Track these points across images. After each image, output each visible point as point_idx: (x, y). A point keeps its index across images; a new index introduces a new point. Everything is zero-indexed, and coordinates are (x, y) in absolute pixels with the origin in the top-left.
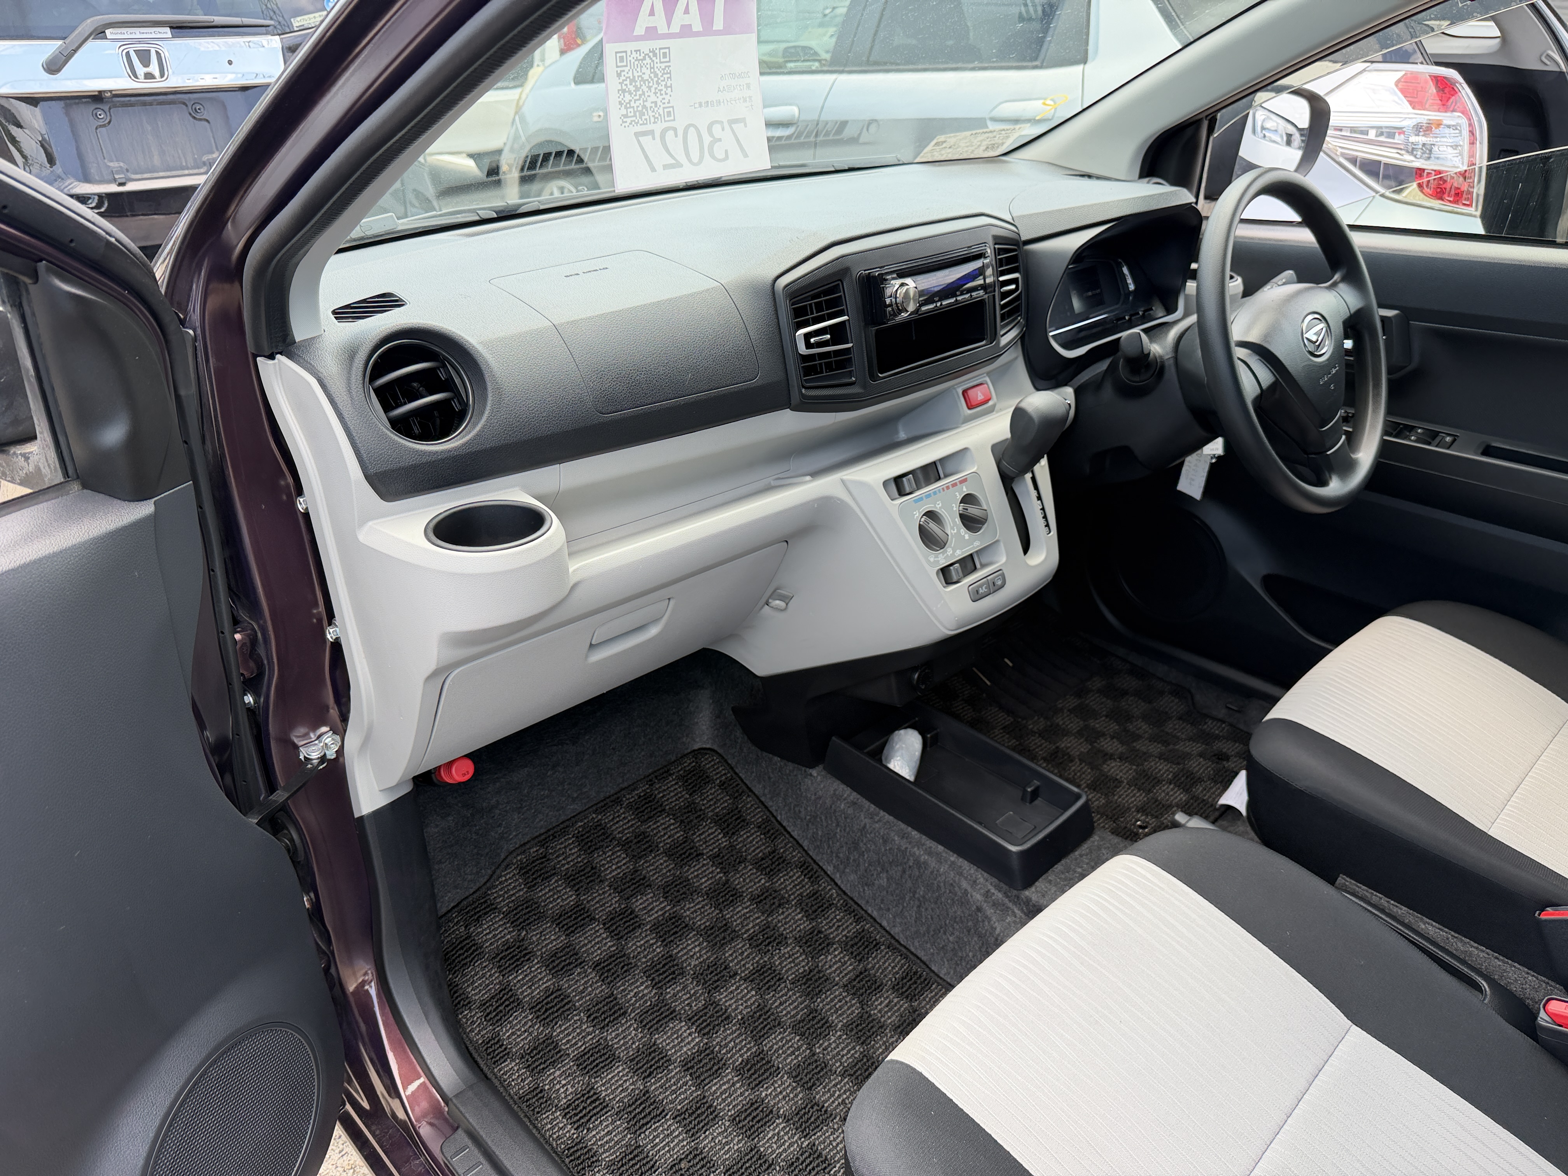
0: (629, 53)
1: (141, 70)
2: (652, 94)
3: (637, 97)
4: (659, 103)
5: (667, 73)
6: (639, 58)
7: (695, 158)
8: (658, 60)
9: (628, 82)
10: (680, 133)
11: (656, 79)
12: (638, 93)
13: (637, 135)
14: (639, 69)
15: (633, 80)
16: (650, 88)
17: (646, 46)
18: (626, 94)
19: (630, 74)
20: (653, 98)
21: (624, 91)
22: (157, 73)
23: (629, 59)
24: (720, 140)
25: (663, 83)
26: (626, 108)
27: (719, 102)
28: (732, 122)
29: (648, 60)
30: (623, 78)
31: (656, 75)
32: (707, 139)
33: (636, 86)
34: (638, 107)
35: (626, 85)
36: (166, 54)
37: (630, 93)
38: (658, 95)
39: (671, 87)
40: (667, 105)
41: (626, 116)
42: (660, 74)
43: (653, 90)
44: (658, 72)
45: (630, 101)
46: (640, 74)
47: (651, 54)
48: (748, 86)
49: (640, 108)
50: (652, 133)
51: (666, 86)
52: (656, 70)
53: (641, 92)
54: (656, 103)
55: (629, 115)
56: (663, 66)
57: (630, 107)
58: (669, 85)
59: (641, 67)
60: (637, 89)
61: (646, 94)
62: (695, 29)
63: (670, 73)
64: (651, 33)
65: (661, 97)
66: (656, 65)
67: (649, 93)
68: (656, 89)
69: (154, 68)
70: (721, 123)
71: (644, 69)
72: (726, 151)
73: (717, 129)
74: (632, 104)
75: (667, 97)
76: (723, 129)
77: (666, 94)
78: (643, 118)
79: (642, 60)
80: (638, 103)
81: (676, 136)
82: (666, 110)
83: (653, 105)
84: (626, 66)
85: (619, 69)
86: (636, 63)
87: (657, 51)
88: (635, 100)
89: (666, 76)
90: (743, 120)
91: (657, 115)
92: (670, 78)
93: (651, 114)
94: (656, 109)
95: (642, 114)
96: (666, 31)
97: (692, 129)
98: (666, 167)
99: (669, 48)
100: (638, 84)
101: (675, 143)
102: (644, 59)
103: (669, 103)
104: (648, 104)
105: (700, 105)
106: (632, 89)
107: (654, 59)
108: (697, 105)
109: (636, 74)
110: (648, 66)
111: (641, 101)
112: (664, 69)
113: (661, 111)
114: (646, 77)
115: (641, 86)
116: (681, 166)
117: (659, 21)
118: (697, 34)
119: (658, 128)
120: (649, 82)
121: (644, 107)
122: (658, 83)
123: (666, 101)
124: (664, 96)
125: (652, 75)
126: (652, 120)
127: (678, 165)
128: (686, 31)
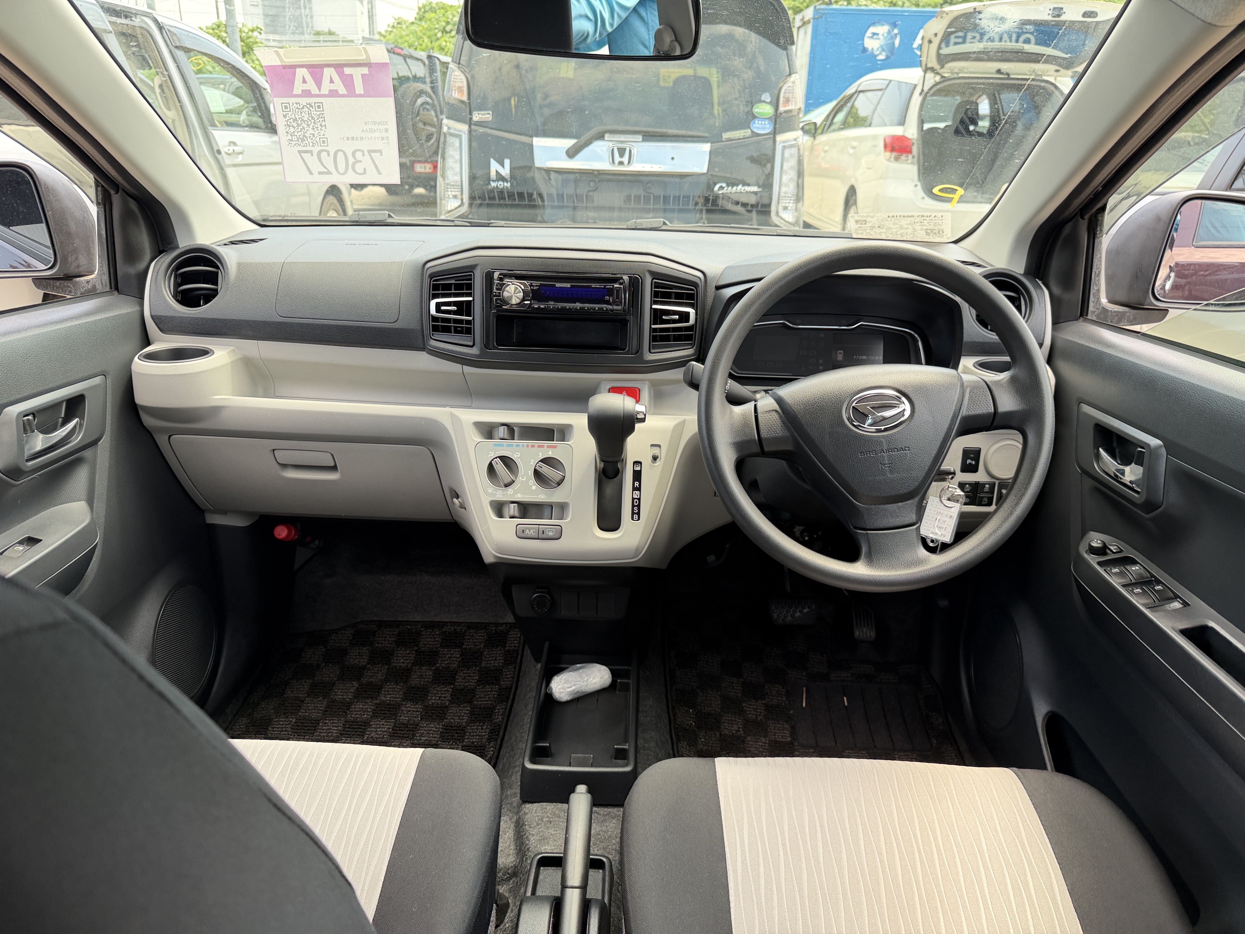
0: (291, 104)
1: (617, 159)
2: (310, 129)
3: (299, 130)
4: (316, 135)
5: (322, 118)
6: (299, 107)
7: (342, 170)
8: (314, 110)
9: (292, 121)
10: (332, 154)
11: (313, 121)
12: (299, 128)
13: (300, 152)
14: (299, 114)
15: (295, 120)
16: (309, 126)
17: (304, 101)
18: (291, 128)
19: (293, 116)
20: (311, 131)
21: (289, 126)
22: (626, 162)
23: (291, 107)
24: (361, 161)
25: (320, 123)
26: (291, 135)
27: (362, 139)
28: (370, 151)
29: (306, 109)
30: (287, 118)
31: (313, 118)
32: (351, 160)
33: (297, 124)
34: (300, 136)
35: (291, 122)
36: (634, 151)
37: (294, 127)
38: (316, 130)
39: (325, 126)
40: (322, 137)
41: (292, 140)
42: (316, 118)
43: (311, 127)
44: (314, 116)
45: (294, 132)
46: (300, 116)
47: (308, 106)
48: (386, 130)
49: (301, 137)
50: (311, 152)
51: (321, 125)
52: (313, 115)
53: (302, 127)
54: (314, 135)
55: (294, 139)
56: (318, 113)
57: (294, 135)
58: (323, 124)
59: (301, 113)
60: (298, 125)
61: (306, 129)
62: (340, 92)
63: (324, 118)
64: (307, 93)
65: (317, 132)
66: (312, 113)
67: (308, 128)
68: (313, 126)
69: (625, 159)
70: (363, 151)
71: (303, 114)
72: (365, 169)
73: (359, 155)
74: (296, 133)
75: (322, 133)
76: (363, 155)
77: (321, 130)
78: (304, 142)
79: (301, 109)
80: (300, 133)
81: (329, 155)
82: (321, 140)
83: (312, 136)
84: (290, 111)
85: (285, 113)
86: (297, 110)
87: (313, 104)
88: (298, 132)
89: (321, 119)
90: (380, 152)
91: (315, 142)
92: (324, 120)
93: (309, 140)
94: (314, 138)
95: (303, 140)
96: (317, 92)
97: (340, 153)
98: (320, 173)
99: (322, 103)
100: (299, 122)
101: (328, 162)
102: (303, 108)
103: (324, 135)
104: (308, 135)
105: (348, 139)
106: (295, 125)
107: (310, 108)
108: (345, 139)
109: (297, 116)
110: (307, 112)
111: (302, 133)
112: (319, 115)
113: (318, 140)
114: (305, 119)
115: (302, 124)
116: (332, 174)
117: (311, 85)
118: (343, 96)
119: (316, 150)
120: (308, 122)
121: (304, 136)
122: (314, 123)
123: (322, 134)
124: (320, 131)
125: (310, 118)
126: (311, 144)
127: (329, 173)
128: (333, 94)
